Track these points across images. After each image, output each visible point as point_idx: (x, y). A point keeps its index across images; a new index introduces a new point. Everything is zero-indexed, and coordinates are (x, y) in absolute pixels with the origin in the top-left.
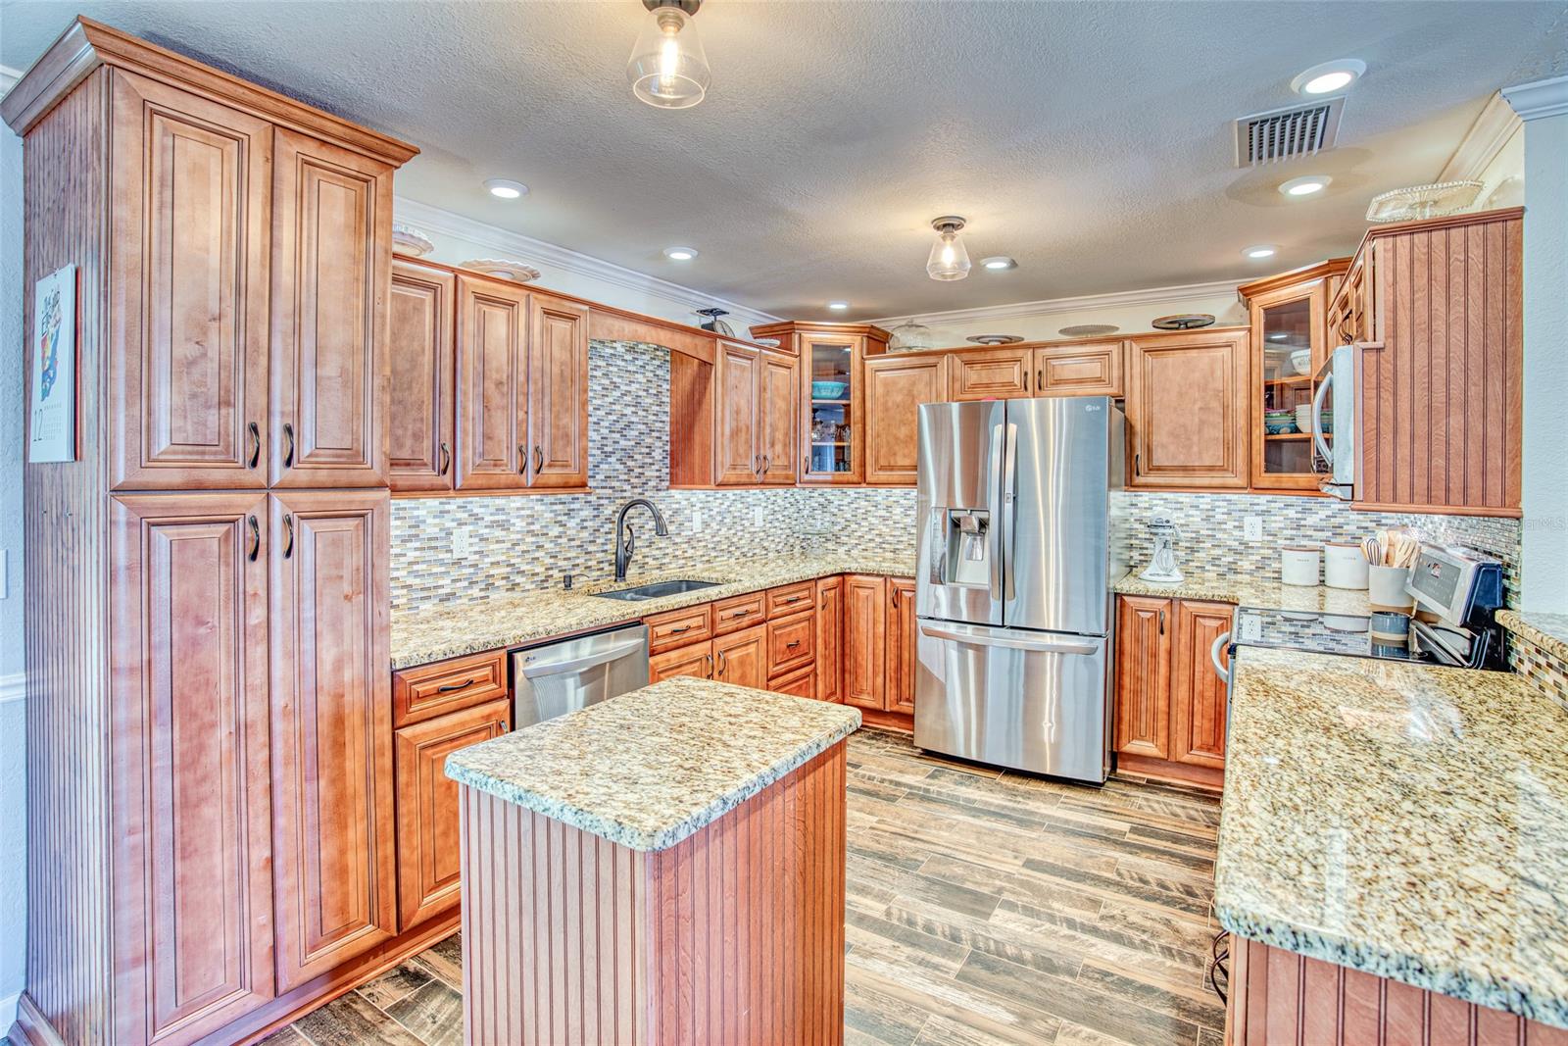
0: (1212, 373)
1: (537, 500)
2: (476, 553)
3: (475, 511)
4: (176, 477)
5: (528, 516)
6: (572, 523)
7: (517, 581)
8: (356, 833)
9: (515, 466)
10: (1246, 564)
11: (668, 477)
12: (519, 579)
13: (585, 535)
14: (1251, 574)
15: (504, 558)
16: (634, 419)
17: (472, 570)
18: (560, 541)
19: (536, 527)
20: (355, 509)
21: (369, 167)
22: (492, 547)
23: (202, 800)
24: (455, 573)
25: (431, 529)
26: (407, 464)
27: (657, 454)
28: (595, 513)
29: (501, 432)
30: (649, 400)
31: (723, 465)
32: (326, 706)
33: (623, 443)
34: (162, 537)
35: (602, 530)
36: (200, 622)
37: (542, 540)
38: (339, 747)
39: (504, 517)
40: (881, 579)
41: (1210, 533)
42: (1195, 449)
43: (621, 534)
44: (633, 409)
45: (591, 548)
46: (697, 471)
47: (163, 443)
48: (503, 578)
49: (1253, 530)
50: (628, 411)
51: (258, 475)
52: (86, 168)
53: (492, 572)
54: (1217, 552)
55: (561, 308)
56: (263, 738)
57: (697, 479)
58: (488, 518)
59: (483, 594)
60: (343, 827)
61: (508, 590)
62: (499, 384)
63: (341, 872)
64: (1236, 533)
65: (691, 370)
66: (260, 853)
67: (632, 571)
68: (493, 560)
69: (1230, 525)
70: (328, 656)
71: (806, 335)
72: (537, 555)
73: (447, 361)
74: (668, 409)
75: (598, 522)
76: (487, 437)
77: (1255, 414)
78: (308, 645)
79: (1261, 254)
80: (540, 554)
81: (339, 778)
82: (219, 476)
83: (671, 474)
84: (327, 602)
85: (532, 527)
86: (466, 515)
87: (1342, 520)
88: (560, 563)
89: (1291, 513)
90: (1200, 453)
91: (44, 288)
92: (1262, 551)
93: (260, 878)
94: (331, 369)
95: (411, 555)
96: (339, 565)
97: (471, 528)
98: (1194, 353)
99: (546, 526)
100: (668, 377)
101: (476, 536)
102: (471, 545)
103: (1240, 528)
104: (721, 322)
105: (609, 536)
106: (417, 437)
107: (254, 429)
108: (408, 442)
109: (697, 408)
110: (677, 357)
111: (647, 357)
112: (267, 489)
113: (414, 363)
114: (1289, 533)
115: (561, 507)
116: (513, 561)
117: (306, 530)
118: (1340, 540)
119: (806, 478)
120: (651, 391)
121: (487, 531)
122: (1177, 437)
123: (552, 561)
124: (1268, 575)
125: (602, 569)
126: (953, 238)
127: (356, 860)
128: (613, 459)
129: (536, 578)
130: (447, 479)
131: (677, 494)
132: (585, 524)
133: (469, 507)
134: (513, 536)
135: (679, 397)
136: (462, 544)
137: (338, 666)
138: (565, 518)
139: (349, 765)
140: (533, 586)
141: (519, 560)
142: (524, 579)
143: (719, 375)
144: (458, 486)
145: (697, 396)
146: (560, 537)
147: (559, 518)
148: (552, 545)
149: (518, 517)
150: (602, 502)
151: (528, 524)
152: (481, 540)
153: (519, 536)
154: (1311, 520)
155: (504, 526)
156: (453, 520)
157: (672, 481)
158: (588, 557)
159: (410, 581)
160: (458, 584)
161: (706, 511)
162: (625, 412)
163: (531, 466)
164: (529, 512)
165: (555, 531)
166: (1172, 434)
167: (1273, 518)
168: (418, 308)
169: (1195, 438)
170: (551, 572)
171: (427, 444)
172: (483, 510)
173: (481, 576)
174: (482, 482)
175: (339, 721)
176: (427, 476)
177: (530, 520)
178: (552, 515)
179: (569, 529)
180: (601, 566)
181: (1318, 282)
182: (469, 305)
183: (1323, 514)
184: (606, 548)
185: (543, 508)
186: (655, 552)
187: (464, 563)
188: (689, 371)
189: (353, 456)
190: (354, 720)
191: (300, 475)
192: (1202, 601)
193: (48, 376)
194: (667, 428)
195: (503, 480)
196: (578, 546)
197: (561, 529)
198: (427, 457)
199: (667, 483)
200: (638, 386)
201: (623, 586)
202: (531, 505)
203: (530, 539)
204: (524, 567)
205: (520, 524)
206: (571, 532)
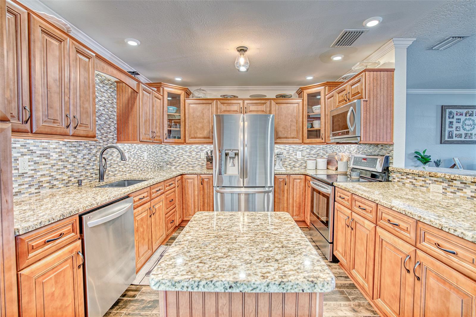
0: (294, 110)
1: (63, 145)
2: (32, 170)
3: (31, 148)
5: (59, 152)
6: (79, 156)
7: (54, 184)
9: (64, 125)
10: (297, 165)
11: (116, 138)
12: (55, 183)
13: (85, 161)
14: (298, 167)
15: (48, 172)
16: (103, 112)
17: (30, 179)
18: (74, 164)
19: (63, 157)
22: (41, 167)
24: (20, 180)
27: (112, 128)
28: (89, 152)
29: (57, 105)
30: (109, 105)
31: (143, 134)
33: (99, 122)
35: (92, 160)
37: (66, 164)
39: (47, 152)
40: (196, 175)
41: (288, 157)
42: (289, 132)
43: (100, 161)
44: (103, 108)
45: (88, 167)
46: (130, 135)
48: (47, 183)
49: (299, 155)
50: (101, 108)
53: (41, 180)
54: (290, 162)
55: (84, 51)
57: (130, 139)
58: (38, 152)
59: (37, 191)
61: (50, 188)
62: (55, 80)
64: (295, 156)
65: (126, 97)
67: (106, 177)
68: (42, 173)
69: (294, 154)
71: (165, 89)
72: (64, 171)
74: (116, 110)
75: (90, 156)
76: (49, 107)
77: (304, 123)
79: (310, 78)
80: (65, 170)
83: (117, 137)
85: (61, 158)
86: (26, 150)
87: (319, 152)
88: (75, 174)
89: (308, 151)
90: (290, 133)
92: (301, 161)
97: (29, 157)
98: (289, 105)
99: (68, 157)
100: (116, 97)
101: (32, 161)
102: (29, 166)
103: (296, 155)
105: (95, 162)
109: (130, 110)
111: (108, 87)
114: (307, 156)
115: (74, 148)
116: (52, 174)
118: (318, 157)
119: (165, 141)
120: (110, 101)
121: (38, 159)
122: (285, 129)
123: (71, 173)
124: (302, 167)
125: (92, 177)
126: (244, 54)
129: (64, 182)
130: (28, 127)
131: (121, 145)
132: (85, 157)
133: (28, 146)
134: (52, 162)
135: (121, 105)
136: (25, 165)
138: (76, 154)
140: (63, 186)
141: (55, 173)
142: (58, 183)
143: (141, 97)
144: (34, 131)
145: (130, 105)
146: (74, 162)
147: (74, 154)
148: (71, 166)
149: (54, 152)
150: (92, 147)
151: (59, 156)
152: (35, 163)
153: (55, 162)
154: (313, 152)
155: (47, 156)
156: (18, 153)
157: (118, 140)
158: (86, 171)
160: (23, 187)
161: (129, 153)
162: (100, 109)
163: (72, 125)
164: (59, 150)
165: (72, 159)
166: (283, 128)
167: (304, 152)
169: (289, 129)
170: (70, 179)
171: (14, 104)
172: (35, 148)
173: (35, 182)
174: (47, 130)
176: (16, 123)
177: (60, 154)
178: (70, 152)
179: (78, 159)
180: (92, 175)
181: (323, 87)
182: (37, 32)
183: (315, 151)
184: (94, 168)
185: (66, 148)
186: (112, 169)
187: (25, 175)
188: (127, 95)
192: (296, 174)
194: (116, 118)
195: (59, 131)
196: (82, 167)
197: (75, 159)
198: (15, 113)
199: (116, 141)
200: (105, 98)
201: (102, 183)
202: (60, 147)
203: (60, 163)
204: (58, 177)
205: (55, 156)
206: (79, 160)
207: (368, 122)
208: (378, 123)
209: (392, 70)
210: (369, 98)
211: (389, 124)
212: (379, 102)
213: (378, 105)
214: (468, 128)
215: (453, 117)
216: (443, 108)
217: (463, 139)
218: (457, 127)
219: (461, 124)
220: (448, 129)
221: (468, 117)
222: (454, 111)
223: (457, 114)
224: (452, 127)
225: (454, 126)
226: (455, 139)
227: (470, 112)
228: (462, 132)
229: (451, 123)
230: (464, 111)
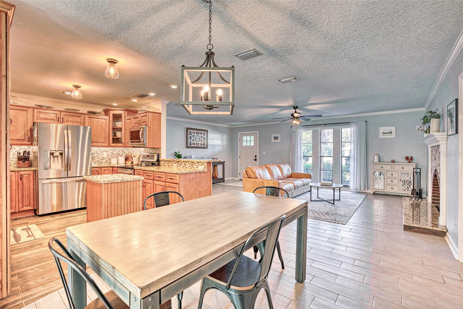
0: (103, 124)
10: (104, 162)
14: (105, 163)
41: (97, 156)
42: (99, 139)
49: (105, 155)
54: (98, 159)
64: (102, 156)
69: (101, 154)
77: (110, 133)
79: (115, 104)
87: (119, 153)
89: (111, 151)
90: (100, 139)
92: (106, 159)
98: (99, 120)
103: (103, 154)
114: (111, 155)
118: (119, 156)
122: (95, 136)
124: (107, 163)
154: (115, 153)
166: (94, 135)
167: (108, 152)
169: (99, 137)
181: (124, 112)
183: (116, 152)
192: (106, 167)
207: (150, 137)
208: (154, 138)
209: (161, 114)
210: (150, 125)
211: (159, 138)
212: (155, 128)
213: (155, 129)
214: (197, 140)
215: (191, 134)
216: (187, 129)
217: (195, 146)
218: (193, 140)
219: (195, 138)
220: (189, 140)
221: (197, 135)
222: (192, 131)
223: (193, 133)
224: (191, 140)
225: (192, 139)
226: (192, 145)
227: (198, 132)
228: (195, 142)
229: (191, 137)
230: (196, 131)
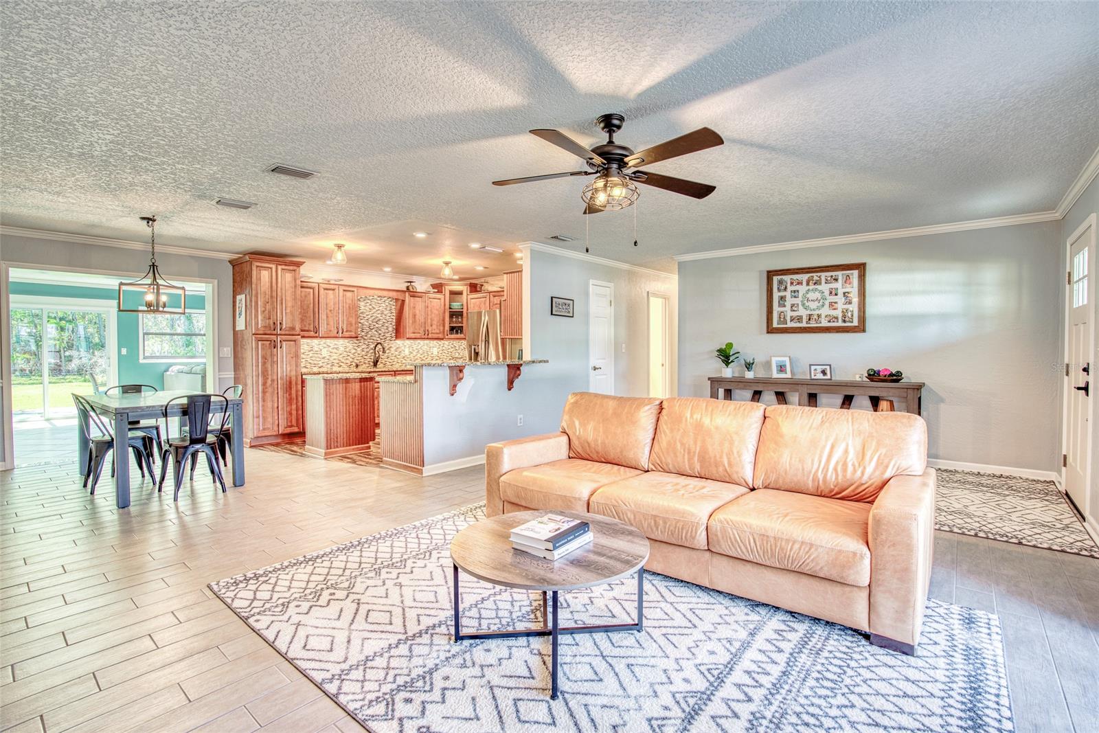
2: (329, 356)
4: (261, 332)
5: (345, 346)
6: (359, 349)
8: (294, 407)
9: (336, 331)
12: (342, 364)
13: (364, 353)
15: (337, 358)
16: (381, 318)
17: (328, 360)
18: (355, 354)
19: (347, 350)
20: (294, 339)
21: (295, 268)
22: (333, 354)
23: (266, 392)
24: (323, 361)
25: (316, 349)
26: (308, 331)
27: (390, 329)
28: (367, 346)
29: (331, 323)
30: (387, 312)
31: (409, 332)
32: (288, 379)
33: (377, 325)
34: (260, 343)
35: (369, 352)
36: (266, 359)
37: (349, 354)
38: (291, 388)
44: (381, 315)
45: (366, 357)
46: (403, 334)
47: (260, 326)
50: (379, 315)
51: (275, 332)
52: (247, 277)
55: (348, 289)
56: (276, 382)
57: (403, 337)
58: (332, 347)
60: (291, 405)
62: (331, 311)
63: (291, 414)
65: (400, 303)
66: (276, 405)
67: (380, 365)
70: (288, 369)
71: (446, 287)
72: (347, 358)
73: (317, 306)
74: (393, 315)
75: (368, 350)
76: (327, 324)
78: (285, 366)
80: (349, 357)
81: (290, 394)
82: (269, 332)
83: (395, 336)
84: (288, 358)
88: (355, 361)
91: (238, 297)
93: (276, 410)
94: (288, 311)
95: (311, 355)
96: (290, 351)
99: (350, 349)
100: (392, 305)
101: (329, 351)
104: (412, 286)
106: (309, 324)
107: (274, 323)
108: (307, 326)
109: (402, 314)
110: (397, 300)
111: (386, 300)
112: (277, 335)
113: (308, 307)
115: (355, 344)
116: (340, 359)
117: (284, 343)
119: (446, 337)
120: (387, 309)
121: (332, 349)
123: (352, 359)
125: (370, 364)
126: (448, 267)
127: (294, 412)
128: (373, 331)
129: (347, 364)
130: (317, 335)
131: (399, 342)
132: (363, 350)
133: (326, 343)
134: (340, 352)
135: (396, 311)
136: (325, 353)
137: (290, 371)
138: (357, 347)
139: (293, 392)
140: (346, 367)
141: (342, 359)
144: (321, 337)
145: (401, 310)
147: (355, 347)
148: (352, 355)
149: (341, 346)
151: (345, 348)
153: (342, 352)
155: (337, 349)
156: (322, 346)
157: (396, 338)
158: (365, 360)
159: (311, 361)
160: (324, 364)
161: (411, 348)
163: (340, 332)
165: (354, 351)
168: (309, 294)
170: (352, 363)
171: (312, 326)
172: (330, 344)
173: (330, 362)
174: (326, 336)
175: (290, 383)
176: (312, 334)
178: (352, 346)
180: (369, 362)
182: (322, 291)
184: (371, 358)
185: (349, 344)
186: (389, 360)
187: (325, 358)
189: (293, 329)
190: (294, 383)
191: (283, 332)
193: (240, 314)
194: (394, 321)
195: (332, 335)
197: (356, 351)
198: (312, 329)
199: (394, 338)
201: (375, 369)
203: (345, 353)
204: (343, 361)
205: (342, 349)
206: (359, 352)
207: (506, 318)
211: (520, 319)
214: (813, 305)
215: (785, 289)
216: (770, 274)
217: (804, 325)
218: (792, 306)
219: (800, 298)
220: (776, 309)
221: (812, 287)
222: (787, 278)
223: (792, 283)
224: (784, 306)
225: (788, 304)
226: (790, 325)
227: (816, 278)
228: (802, 312)
229: (782, 298)
230: (804, 277)
